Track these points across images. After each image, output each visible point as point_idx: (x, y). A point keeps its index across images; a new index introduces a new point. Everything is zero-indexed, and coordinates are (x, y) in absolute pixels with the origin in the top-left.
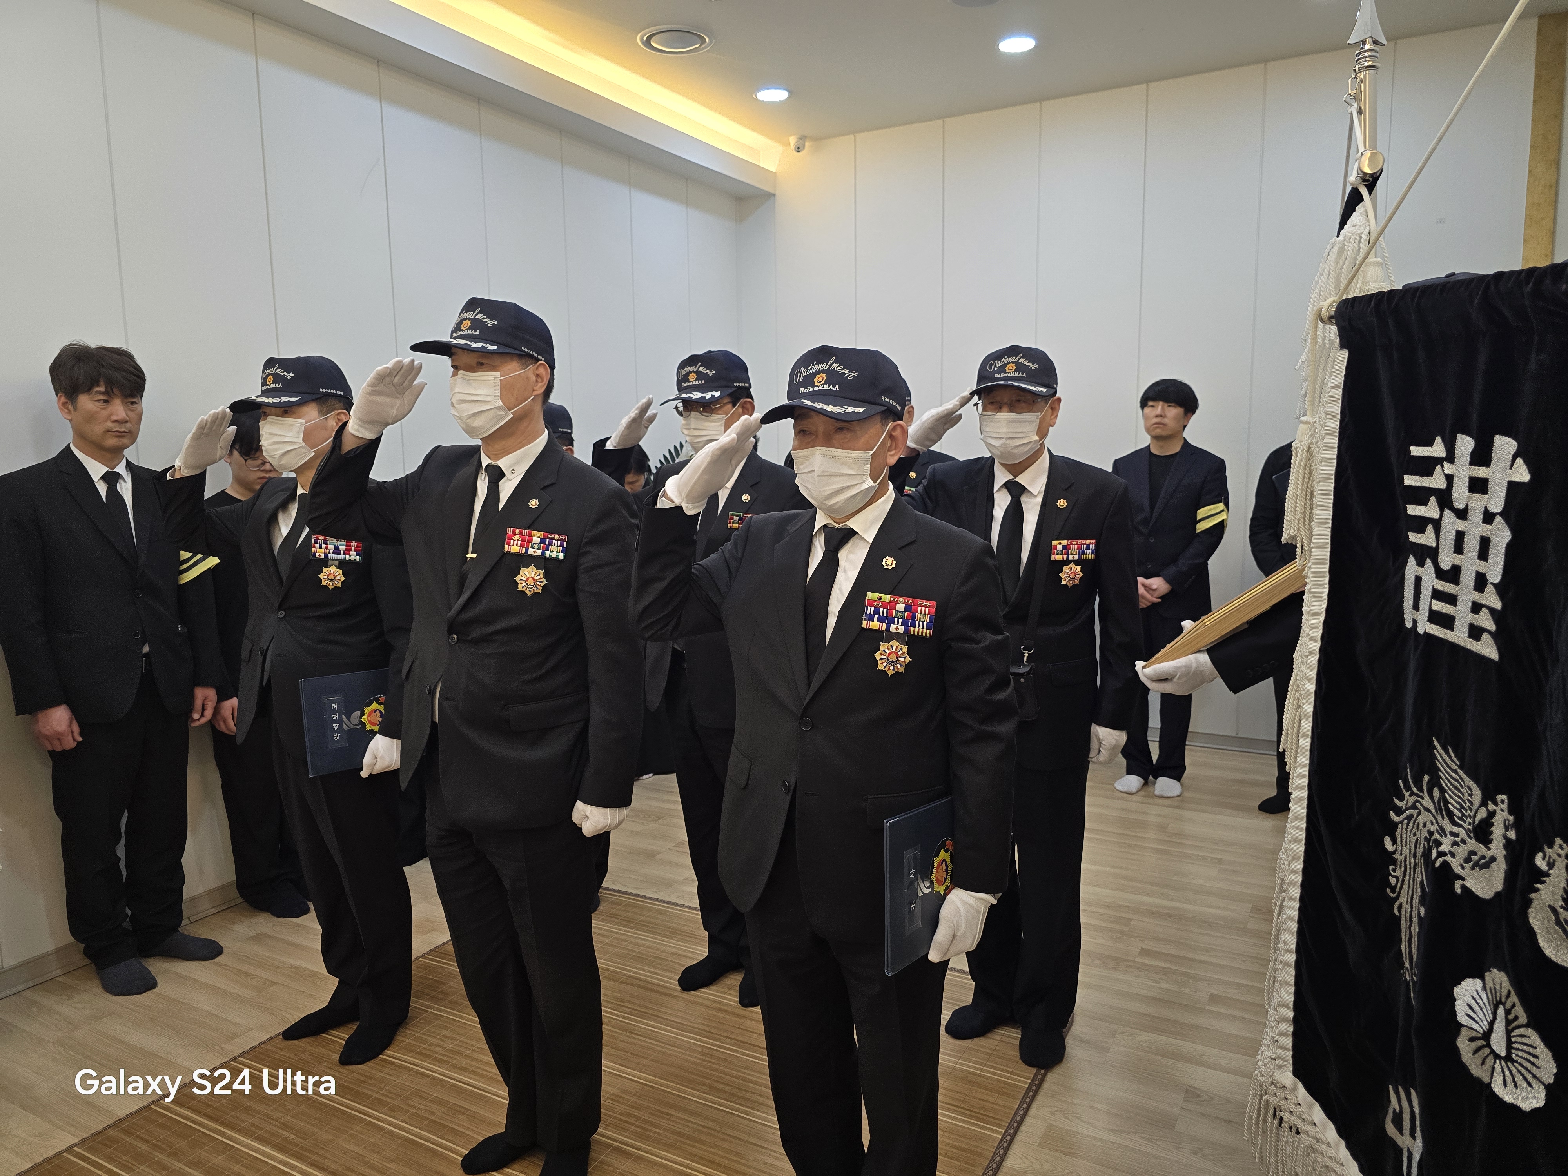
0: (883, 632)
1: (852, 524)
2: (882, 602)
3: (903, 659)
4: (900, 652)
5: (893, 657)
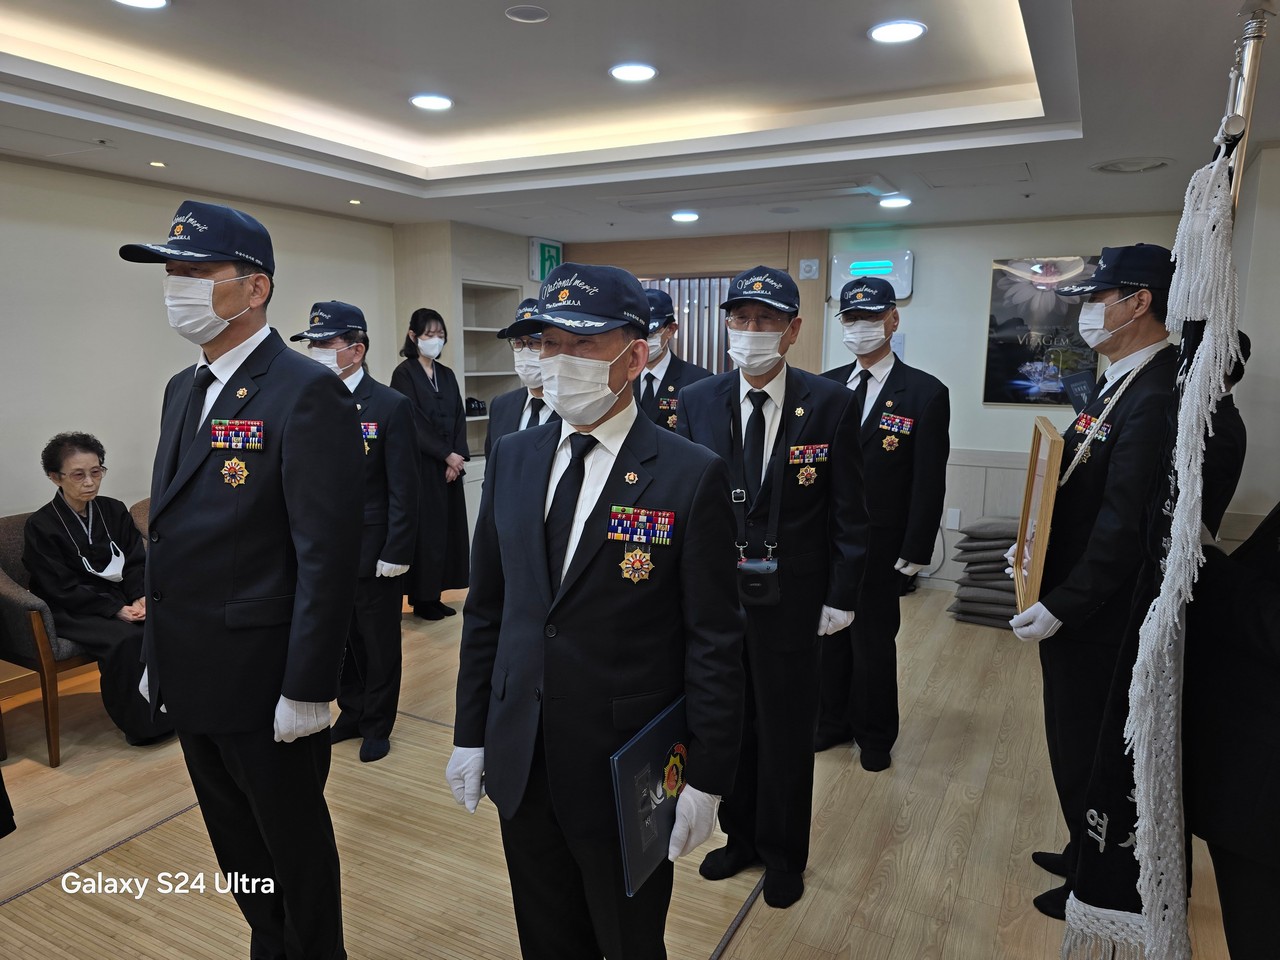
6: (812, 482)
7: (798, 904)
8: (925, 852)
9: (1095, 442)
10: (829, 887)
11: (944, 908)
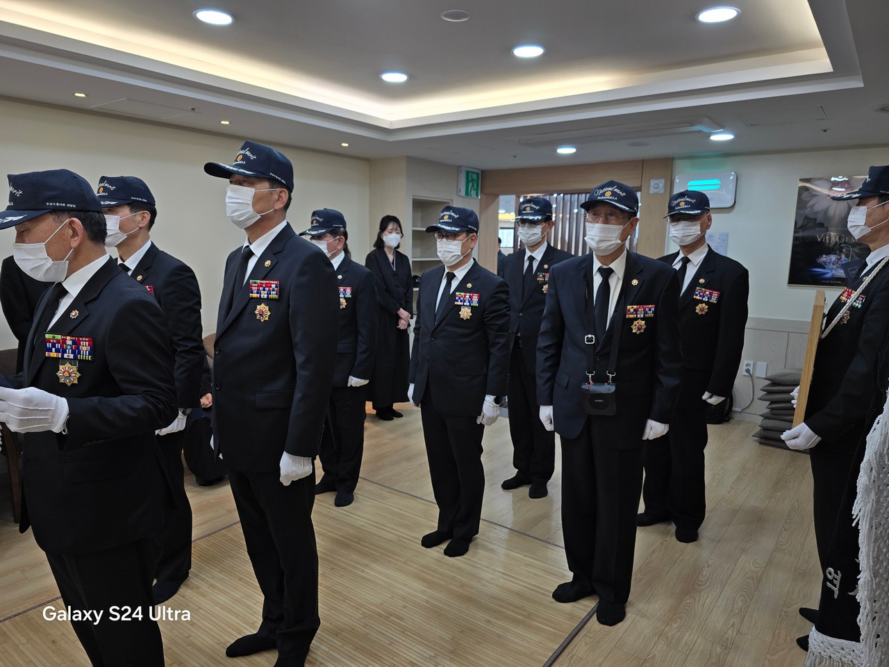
6: (642, 331)
7: (620, 624)
8: (717, 600)
9: (852, 308)
10: (644, 616)
11: (728, 638)
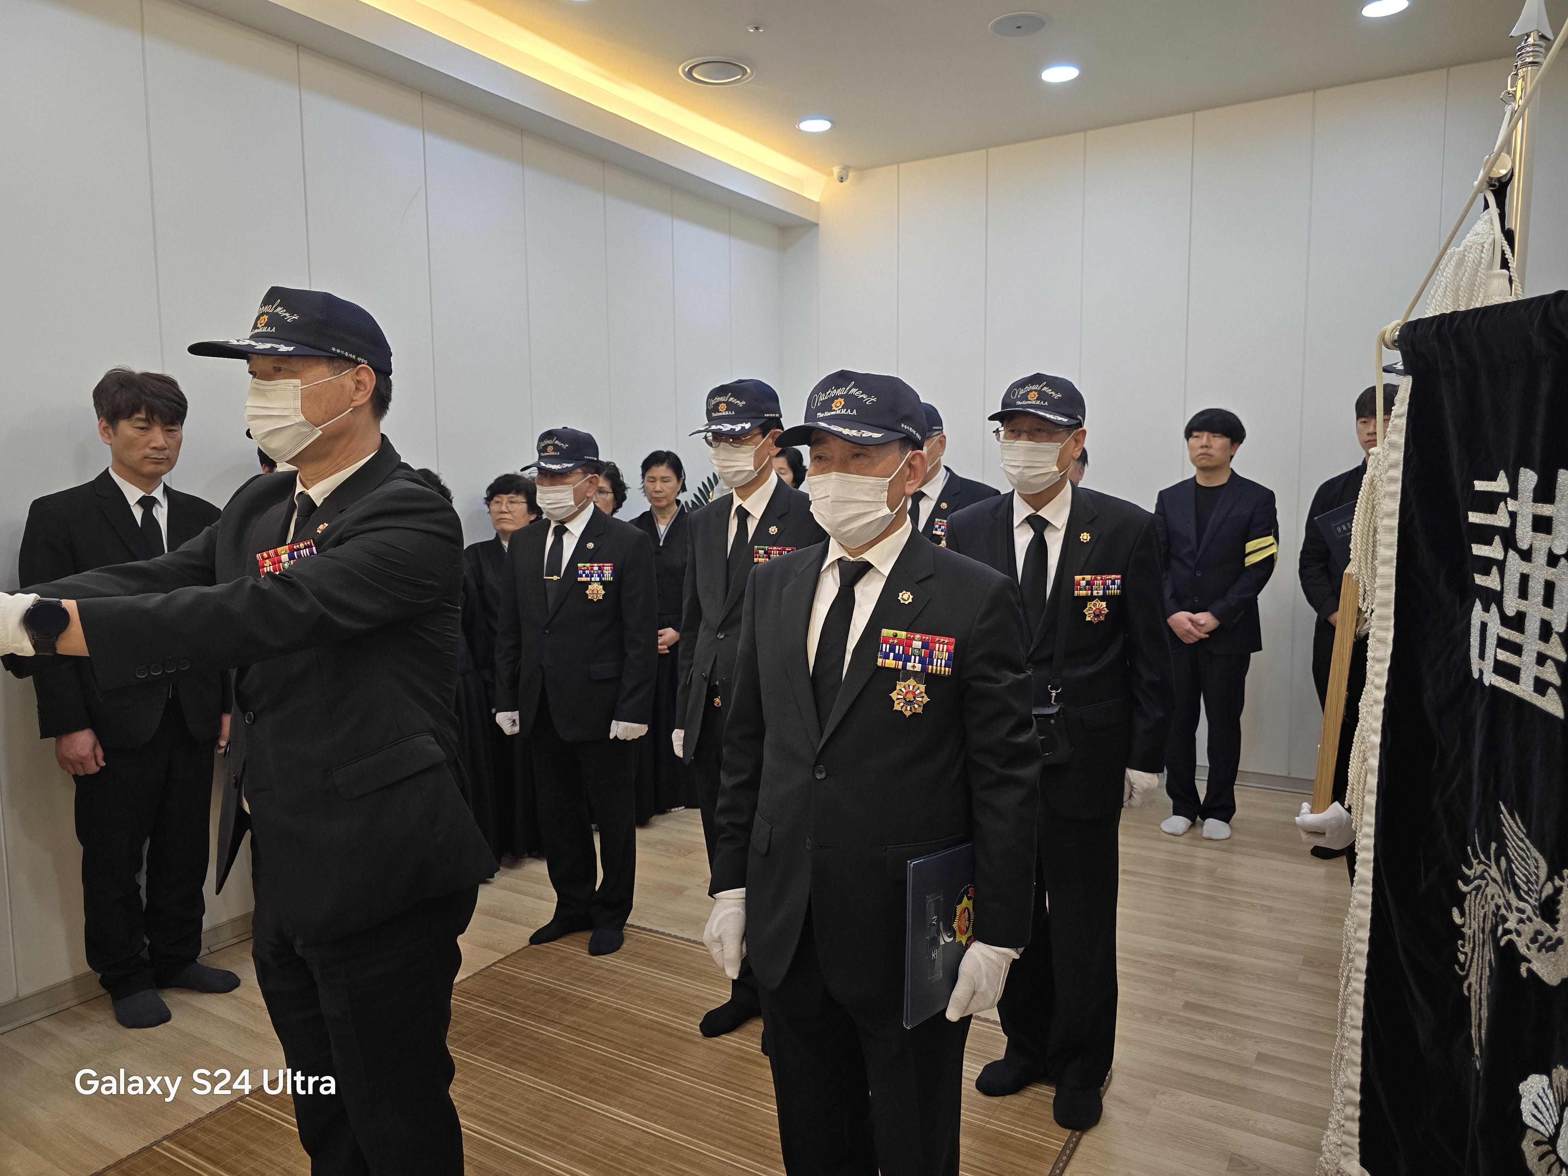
0: (899, 670)
1: (868, 556)
2: (898, 639)
3: (920, 699)
4: (918, 692)
5: (910, 697)
